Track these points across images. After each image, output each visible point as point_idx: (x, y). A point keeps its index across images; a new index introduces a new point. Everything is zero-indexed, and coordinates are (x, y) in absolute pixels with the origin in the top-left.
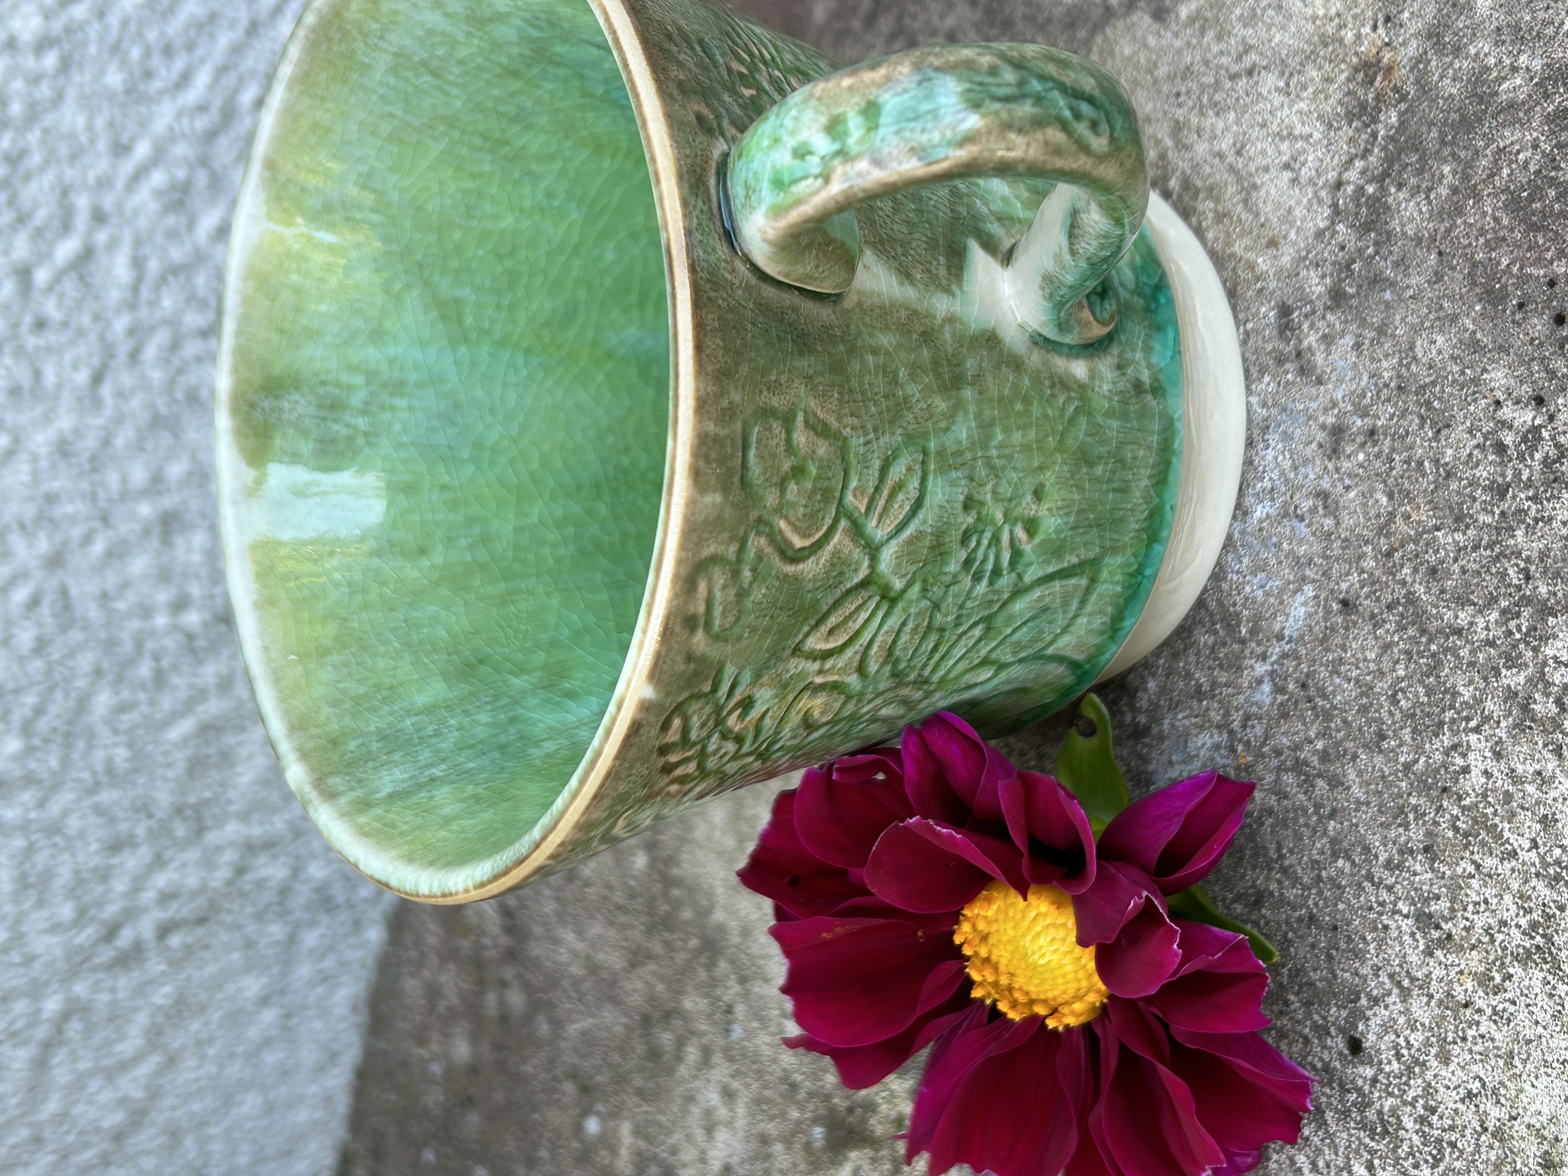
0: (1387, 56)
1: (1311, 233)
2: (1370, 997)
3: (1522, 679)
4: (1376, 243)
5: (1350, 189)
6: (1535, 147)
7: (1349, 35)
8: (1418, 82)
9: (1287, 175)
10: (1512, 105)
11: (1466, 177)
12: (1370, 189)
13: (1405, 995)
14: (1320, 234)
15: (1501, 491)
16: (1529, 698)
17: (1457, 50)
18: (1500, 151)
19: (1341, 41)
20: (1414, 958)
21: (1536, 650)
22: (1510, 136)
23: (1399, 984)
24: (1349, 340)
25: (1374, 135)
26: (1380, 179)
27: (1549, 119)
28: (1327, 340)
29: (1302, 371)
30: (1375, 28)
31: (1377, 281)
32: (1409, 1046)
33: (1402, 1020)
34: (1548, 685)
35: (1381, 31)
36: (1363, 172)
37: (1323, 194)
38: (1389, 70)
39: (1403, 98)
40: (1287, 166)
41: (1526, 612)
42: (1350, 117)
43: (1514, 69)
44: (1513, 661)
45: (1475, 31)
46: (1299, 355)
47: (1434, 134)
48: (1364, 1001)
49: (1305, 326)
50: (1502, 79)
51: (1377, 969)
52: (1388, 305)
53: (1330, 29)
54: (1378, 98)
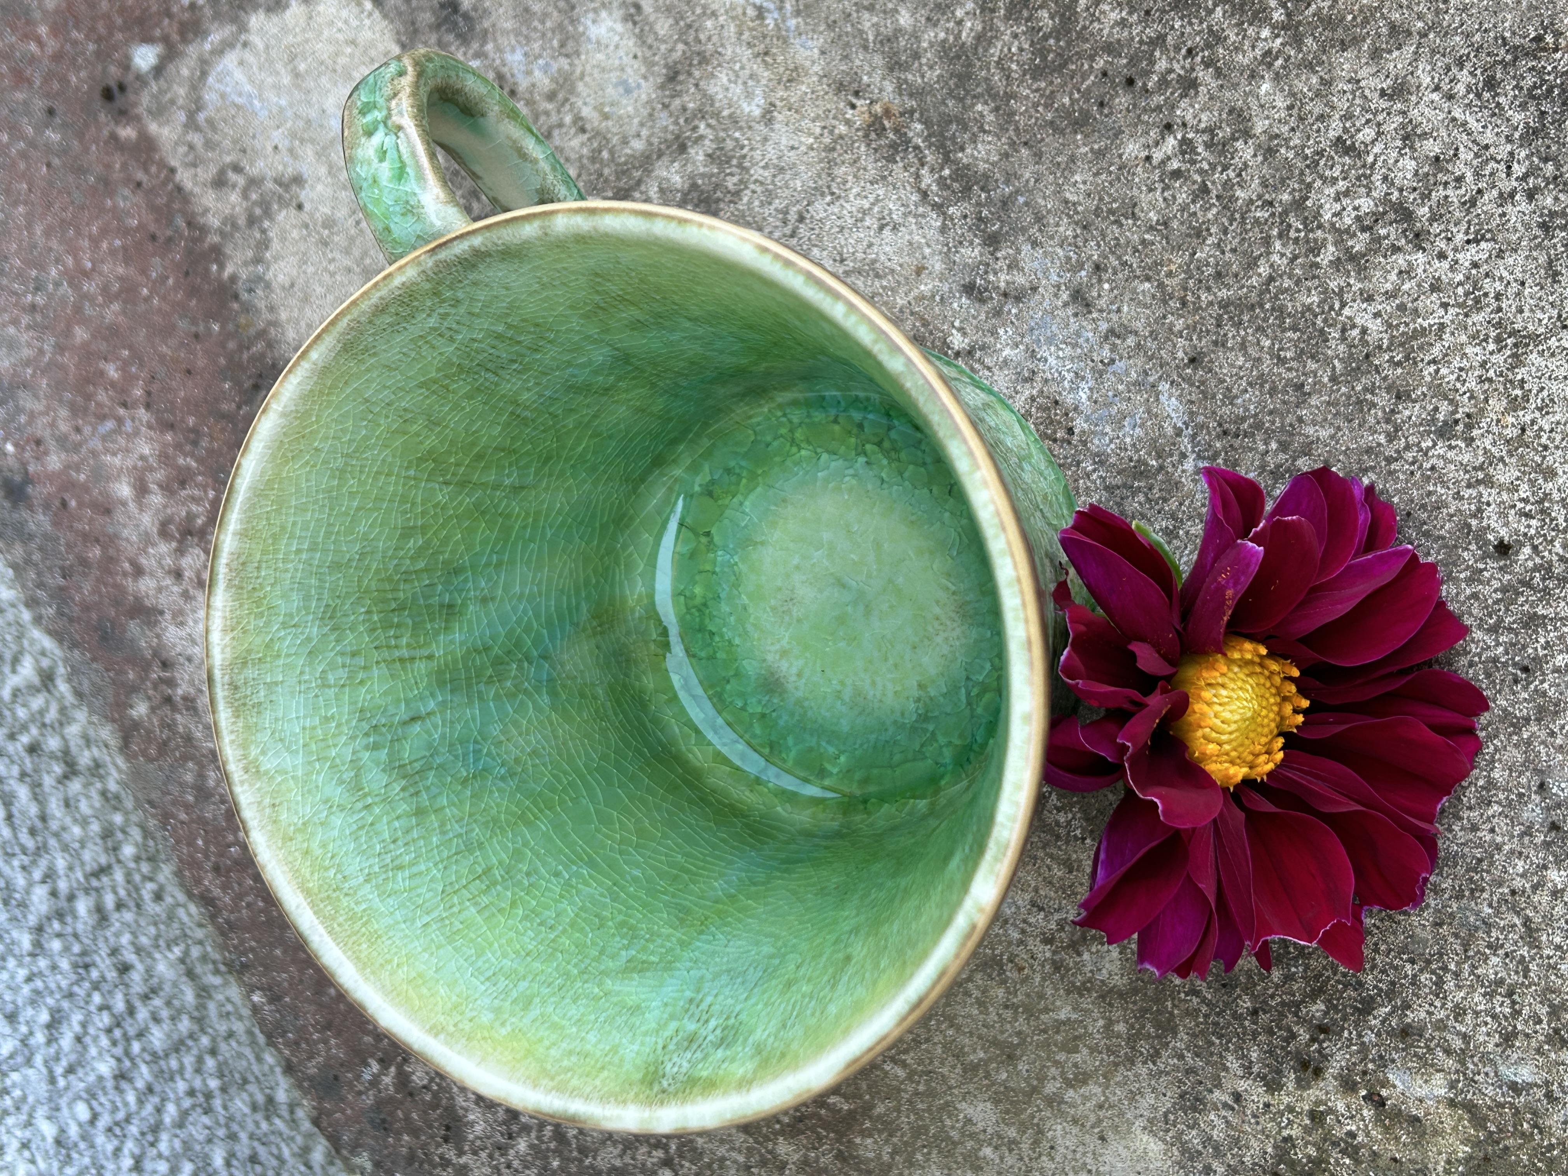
0: (878, 108)
1: (937, 236)
2: (1474, 516)
3: (1331, 248)
4: (982, 189)
5: (934, 188)
6: (1015, 36)
7: (842, 129)
8: (911, 95)
9: (887, 232)
10: (979, 38)
11: (994, 97)
12: (946, 172)
13: (1488, 482)
14: (943, 230)
15: (1204, 190)
16: (1348, 250)
17: (916, 56)
18: (998, 63)
19: (841, 137)
20: (1466, 458)
21: (1320, 226)
22: (995, 52)
23: (1479, 482)
24: (1026, 248)
25: (917, 148)
26: (947, 160)
27: (1007, 18)
28: (1014, 266)
29: (1018, 299)
30: (853, 107)
31: (1006, 203)
32: (1525, 501)
33: (1505, 496)
34: (1347, 231)
35: (858, 103)
36: (932, 170)
37: (921, 210)
38: (887, 113)
39: (912, 112)
40: (881, 228)
41: (1292, 219)
42: (891, 160)
43: (960, 23)
44: (1316, 249)
45: (915, 36)
46: (1005, 295)
47: (951, 103)
48: (1474, 522)
49: (991, 277)
50: (958, 37)
51: (1458, 496)
52: (1027, 204)
53: (827, 140)
54: (896, 131)
